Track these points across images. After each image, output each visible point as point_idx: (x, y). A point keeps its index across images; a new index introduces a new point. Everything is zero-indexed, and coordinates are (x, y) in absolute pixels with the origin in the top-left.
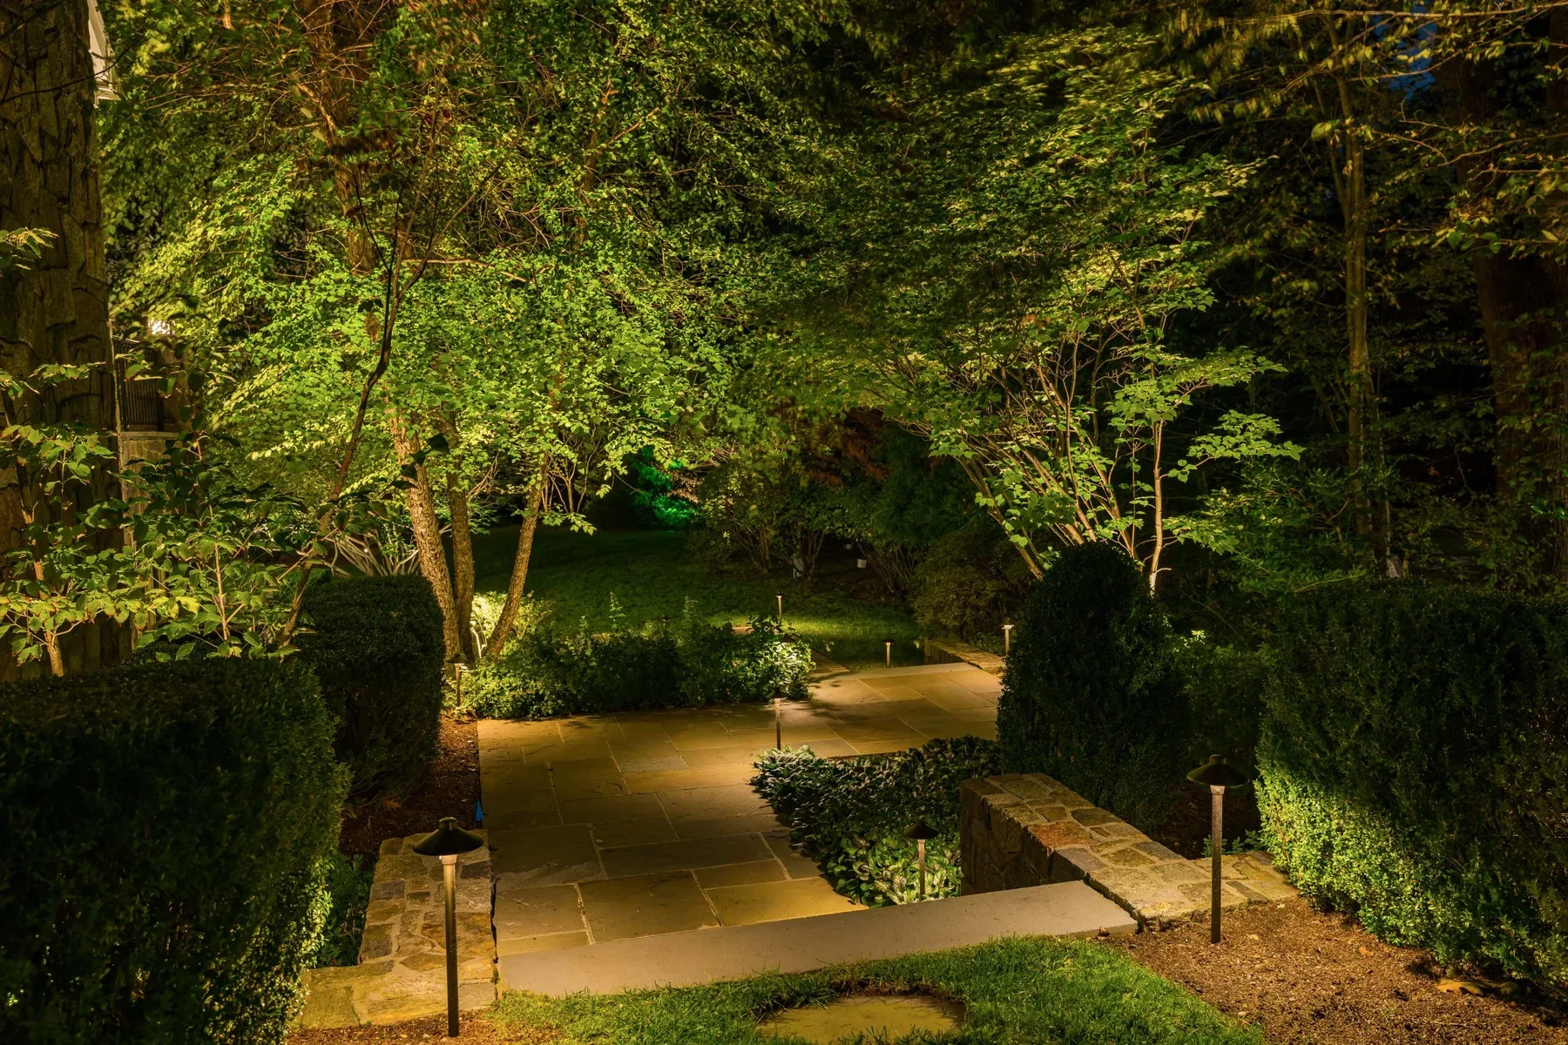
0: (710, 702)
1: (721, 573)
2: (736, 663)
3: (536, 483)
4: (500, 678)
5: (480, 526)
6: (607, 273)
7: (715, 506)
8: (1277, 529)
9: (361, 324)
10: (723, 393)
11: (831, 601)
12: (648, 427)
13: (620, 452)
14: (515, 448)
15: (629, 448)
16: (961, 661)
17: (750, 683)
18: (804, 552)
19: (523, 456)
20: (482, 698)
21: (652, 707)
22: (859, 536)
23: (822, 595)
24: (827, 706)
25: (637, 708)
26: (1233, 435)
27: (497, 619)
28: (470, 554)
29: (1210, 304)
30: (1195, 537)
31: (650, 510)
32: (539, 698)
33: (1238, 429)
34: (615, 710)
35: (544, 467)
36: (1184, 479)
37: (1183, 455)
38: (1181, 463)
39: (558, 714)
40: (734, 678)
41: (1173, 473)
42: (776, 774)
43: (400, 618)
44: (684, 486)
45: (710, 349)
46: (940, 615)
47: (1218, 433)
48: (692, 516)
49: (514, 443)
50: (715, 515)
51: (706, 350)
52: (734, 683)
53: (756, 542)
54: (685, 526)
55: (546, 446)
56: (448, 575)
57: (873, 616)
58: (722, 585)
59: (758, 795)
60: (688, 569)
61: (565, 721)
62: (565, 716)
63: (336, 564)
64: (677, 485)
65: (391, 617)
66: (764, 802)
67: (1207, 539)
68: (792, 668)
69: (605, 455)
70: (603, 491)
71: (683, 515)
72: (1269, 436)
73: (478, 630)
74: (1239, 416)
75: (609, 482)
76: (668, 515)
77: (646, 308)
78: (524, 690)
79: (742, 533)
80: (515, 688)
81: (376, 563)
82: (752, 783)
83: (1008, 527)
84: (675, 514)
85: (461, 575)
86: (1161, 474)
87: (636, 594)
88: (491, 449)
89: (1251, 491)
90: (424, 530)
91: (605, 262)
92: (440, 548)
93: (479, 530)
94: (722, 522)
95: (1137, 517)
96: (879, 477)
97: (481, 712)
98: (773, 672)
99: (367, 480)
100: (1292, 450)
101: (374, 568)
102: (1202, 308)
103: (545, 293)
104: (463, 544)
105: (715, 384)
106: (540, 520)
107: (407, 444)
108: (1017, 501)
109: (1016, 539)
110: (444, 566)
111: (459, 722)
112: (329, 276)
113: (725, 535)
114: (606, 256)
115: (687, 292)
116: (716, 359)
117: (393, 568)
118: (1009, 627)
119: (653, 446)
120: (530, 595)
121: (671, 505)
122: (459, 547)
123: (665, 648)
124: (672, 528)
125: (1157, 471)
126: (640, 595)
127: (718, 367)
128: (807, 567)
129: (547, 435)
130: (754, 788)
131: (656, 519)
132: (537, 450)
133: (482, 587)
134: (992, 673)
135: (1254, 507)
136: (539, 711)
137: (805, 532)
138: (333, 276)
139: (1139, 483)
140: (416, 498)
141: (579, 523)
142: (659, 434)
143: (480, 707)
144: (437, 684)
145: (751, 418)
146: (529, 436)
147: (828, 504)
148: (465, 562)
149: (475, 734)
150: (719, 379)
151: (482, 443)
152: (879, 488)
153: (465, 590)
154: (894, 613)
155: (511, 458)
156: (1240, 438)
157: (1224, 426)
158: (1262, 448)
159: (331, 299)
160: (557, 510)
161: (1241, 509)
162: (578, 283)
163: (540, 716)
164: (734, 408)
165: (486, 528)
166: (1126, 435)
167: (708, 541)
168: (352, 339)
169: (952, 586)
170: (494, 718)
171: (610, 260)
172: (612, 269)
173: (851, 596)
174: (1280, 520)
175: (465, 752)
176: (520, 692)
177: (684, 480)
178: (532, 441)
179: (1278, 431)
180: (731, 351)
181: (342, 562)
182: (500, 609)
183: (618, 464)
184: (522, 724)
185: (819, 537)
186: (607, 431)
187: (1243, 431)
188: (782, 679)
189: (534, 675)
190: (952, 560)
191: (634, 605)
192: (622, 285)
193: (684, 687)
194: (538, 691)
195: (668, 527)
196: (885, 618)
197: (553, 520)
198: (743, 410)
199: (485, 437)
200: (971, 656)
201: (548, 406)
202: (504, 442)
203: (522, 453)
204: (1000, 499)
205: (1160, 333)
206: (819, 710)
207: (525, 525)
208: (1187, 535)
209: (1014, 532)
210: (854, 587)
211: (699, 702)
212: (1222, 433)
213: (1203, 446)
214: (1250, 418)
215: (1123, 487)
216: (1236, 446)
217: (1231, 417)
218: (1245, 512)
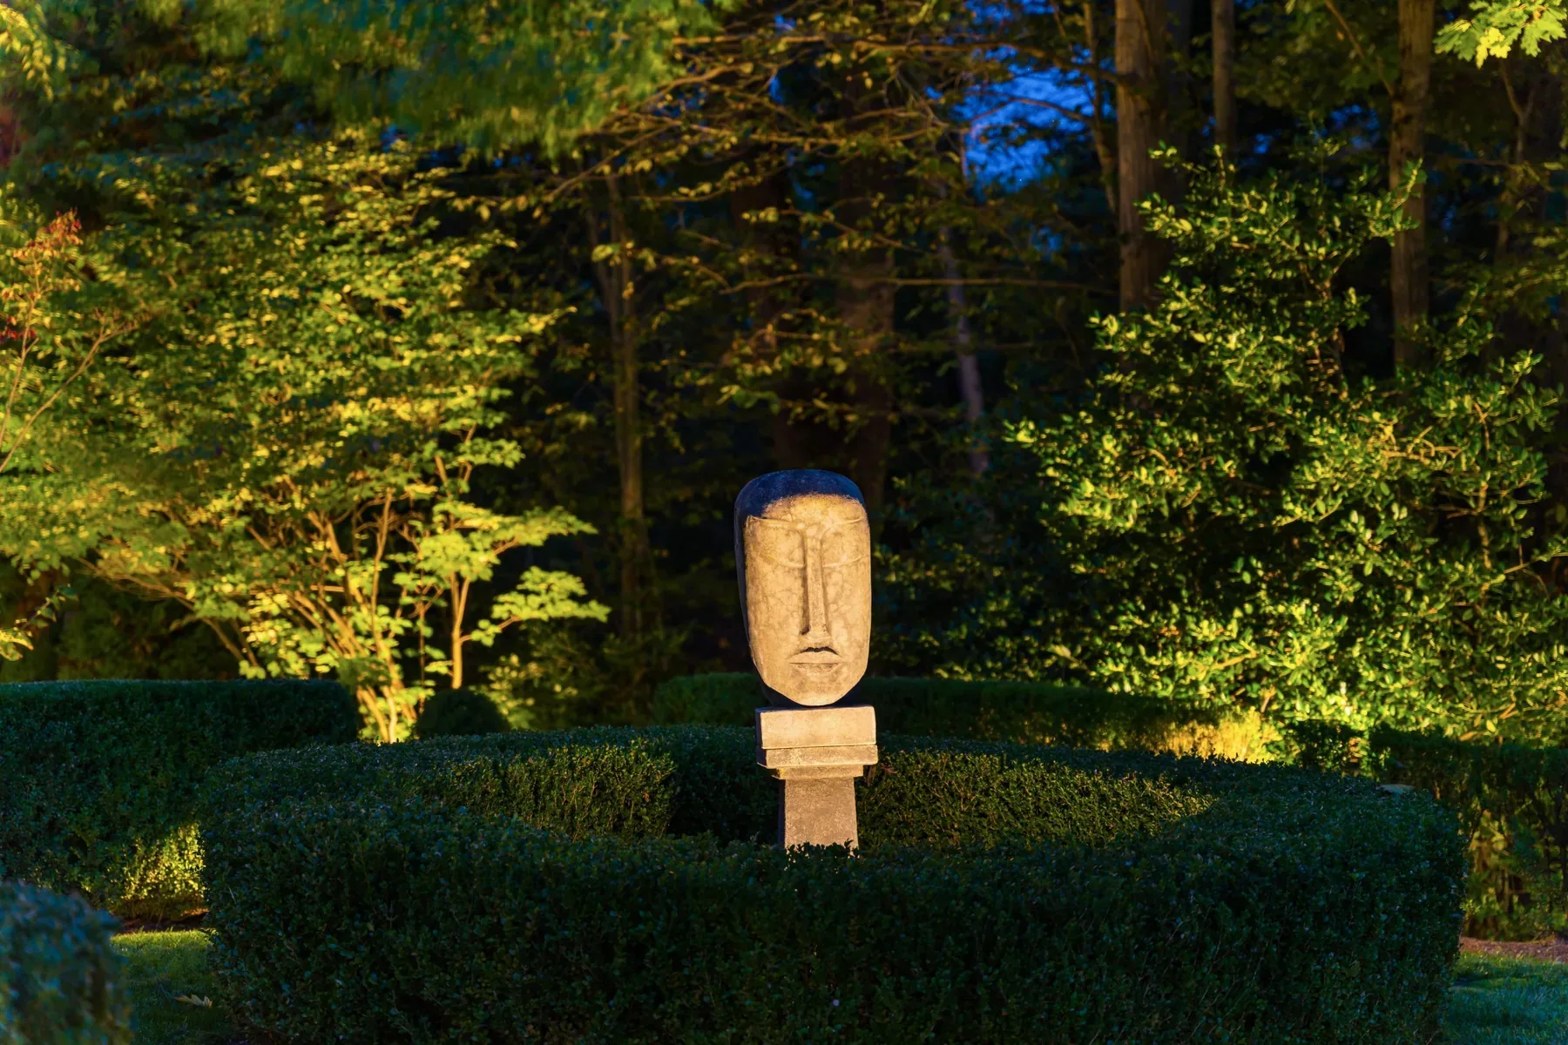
8: (569, 701)
26: (538, 594)
29: (517, 458)
33: (543, 587)
36: (488, 642)
37: (487, 615)
38: (482, 624)
41: (475, 636)
47: (521, 592)
72: (573, 597)
74: (543, 575)
86: (460, 637)
89: (542, 659)
100: (598, 611)
102: (510, 464)
125: (456, 632)
135: (546, 678)
139: (427, 648)
156: (544, 598)
157: (527, 585)
158: (568, 609)
161: (533, 680)
166: (412, 594)
179: (581, 591)
187: (548, 590)
205: (464, 486)
212: (526, 593)
213: (507, 607)
214: (553, 577)
215: (410, 653)
216: (542, 606)
217: (533, 576)
218: (536, 684)
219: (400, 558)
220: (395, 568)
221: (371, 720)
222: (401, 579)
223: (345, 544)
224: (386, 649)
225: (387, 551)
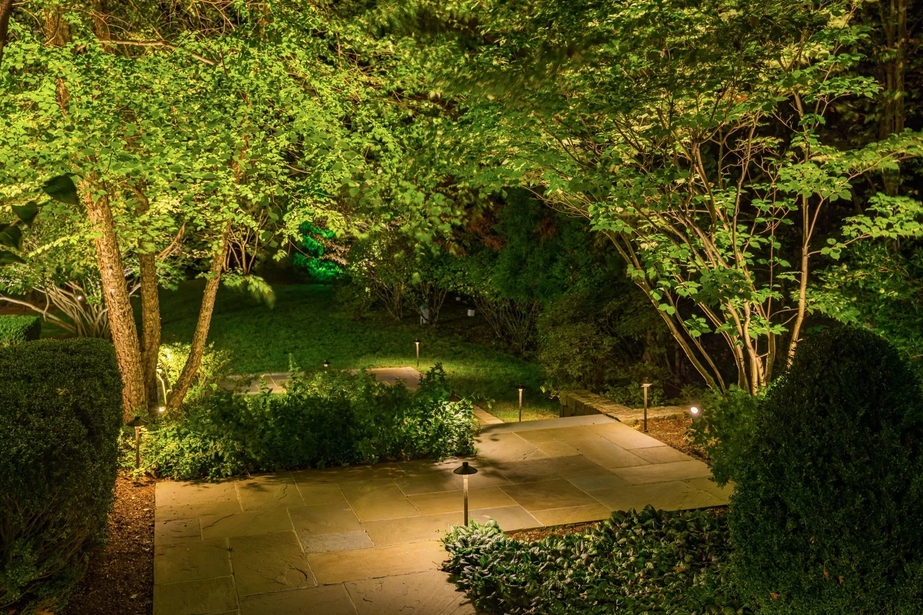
0: (383, 460)
1: (363, 319)
2: (408, 421)
3: (218, 249)
4: (181, 439)
5: (171, 282)
6: (289, 58)
7: (360, 268)
9: (51, 93)
10: (395, 170)
11: (454, 345)
12: (323, 200)
13: (297, 222)
14: (200, 216)
15: (307, 218)
16: (599, 412)
17: (421, 442)
18: (431, 304)
19: (208, 224)
20: (161, 460)
21: (328, 465)
22: (476, 292)
23: (446, 339)
24: (493, 463)
25: (314, 467)
26: (885, 215)
27: (181, 368)
28: (157, 311)
29: (877, 91)
30: (822, 308)
31: (305, 269)
32: (219, 459)
33: (889, 209)
34: (292, 469)
35: (226, 235)
36: (835, 255)
37: (835, 233)
38: (830, 241)
39: (238, 474)
40: (406, 437)
41: (822, 251)
42: (471, 562)
43: (66, 396)
44: (335, 251)
45: (383, 130)
46: (566, 366)
47: (866, 214)
48: (338, 274)
49: (199, 212)
50: (360, 274)
51: (380, 131)
52: (406, 442)
53: (390, 295)
54: (334, 281)
55: (229, 215)
56: (135, 332)
57: (490, 358)
58: (365, 330)
59: (453, 587)
60: (337, 316)
61: (244, 483)
62: (244, 477)
63: (48, 311)
64: (329, 250)
65: (56, 395)
66: (461, 597)
67: (834, 310)
68: (459, 426)
69: (281, 224)
70: (280, 256)
71: (330, 273)
73: (163, 376)
74: (889, 198)
75: (286, 248)
76: (319, 273)
77: (326, 91)
78: (205, 451)
79: (381, 288)
80: (194, 450)
81: (82, 311)
82: (445, 569)
83: (656, 296)
84: (324, 272)
85: (148, 330)
86: (809, 251)
87: (297, 337)
88: (178, 218)
89: (866, 267)
90: (113, 291)
91: (289, 47)
92: (129, 307)
93: (170, 286)
94: (364, 279)
95: (774, 289)
96: (497, 246)
97: (160, 473)
98: (442, 430)
99: (59, 242)
101: (81, 315)
102: (869, 95)
103: (233, 73)
104: (151, 302)
105: (388, 162)
106: (221, 283)
107: (99, 211)
108: (667, 274)
109: (663, 307)
110: (132, 324)
111: (137, 484)
112: (19, 46)
113: (367, 290)
114: (290, 41)
115: (360, 78)
116: (388, 139)
117: (97, 315)
118: (648, 385)
119: (326, 218)
120: (211, 346)
121: (321, 266)
122: (148, 305)
123: (342, 408)
124: (322, 282)
125: (805, 249)
126: (300, 338)
127: (391, 146)
128: (432, 316)
129: (231, 205)
130: (447, 575)
131: (310, 276)
132: (220, 219)
133: (167, 340)
134: (629, 425)
136: (218, 472)
137: (432, 289)
138: (24, 46)
139: (776, 259)
140: (106, 261)
141: (259, 285)
142: (332, 207)
143: (160, 467)
144: (113, 456)
145: (421, 195)
146: (214, 204)
147: (452, 268)
148: (152, 318)
149: (151, 498)
150: (392, 158)
151: (170, 212)
152: (495, 256)
153: (152, 344)
154: (505, 355)
155: (196, 226)
156: (892, 219)
157: (875, 207)
158: (916, 229)
159: (19, 66)
160: (237, 274)
161: (857, 283)
162: (263, 65)
163: (218, 477)
164: (405, 184)
165: (174, 284)
166: (765, 215)
167: (354, 294)
168: (40, 105)
169: (575, 341)
170: (173, 479)
171: (293, 46)
172: (294, 55)
173: (468, 340)
174: (896, 294)
175: (141, 523)
176: (200, 454)
177: (335, 247)
178: (216, 209)
180: (402, 133)
181: (53, 309)
182: (185, 359)
183: (294, 232)
184: (201, 485)
185: (443, 293)
186: (287, 204)
187: (895, 212)
188: (451, 437)
189: (214, 436)
190: (569, 318)
191: (296, 347)
192: (303, 70)
193: (360, 446)
194: (217, 454)
195: (318, 282)
196: (499, 360)
197: (234, 281)
198: (414, 187)
199: (174, 207)
200: (606, 408)
201: (233, 179)
202: (190, 212)
203: (206, 222)
204: (652, 273)
206: (489, 469)
207: (209, 286)
208: (816, 306)
209: (661, 302)
210: (469, 332)
211: (373, 460)
212: (873, 215)
213: (855, 226)
214: (899, 201)
215: (761, 261)
216: (889, 226)
217: (880, 200)
218: (861, 285)
219: (756, 187)
220: (752, 194)
221: (729, 316)
222: (757, 203)
223: (712, 176)
224: (743, 259)
225: (746, 179)
